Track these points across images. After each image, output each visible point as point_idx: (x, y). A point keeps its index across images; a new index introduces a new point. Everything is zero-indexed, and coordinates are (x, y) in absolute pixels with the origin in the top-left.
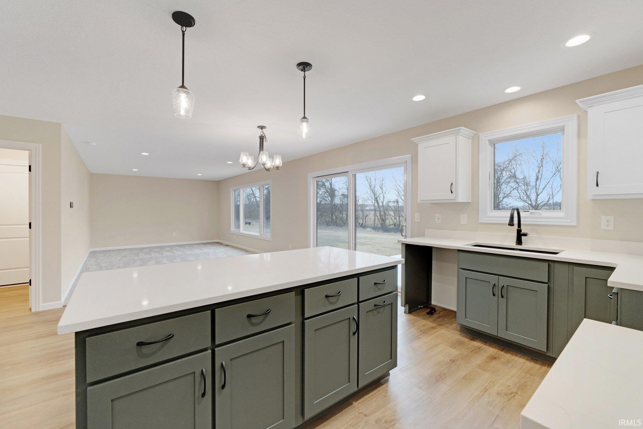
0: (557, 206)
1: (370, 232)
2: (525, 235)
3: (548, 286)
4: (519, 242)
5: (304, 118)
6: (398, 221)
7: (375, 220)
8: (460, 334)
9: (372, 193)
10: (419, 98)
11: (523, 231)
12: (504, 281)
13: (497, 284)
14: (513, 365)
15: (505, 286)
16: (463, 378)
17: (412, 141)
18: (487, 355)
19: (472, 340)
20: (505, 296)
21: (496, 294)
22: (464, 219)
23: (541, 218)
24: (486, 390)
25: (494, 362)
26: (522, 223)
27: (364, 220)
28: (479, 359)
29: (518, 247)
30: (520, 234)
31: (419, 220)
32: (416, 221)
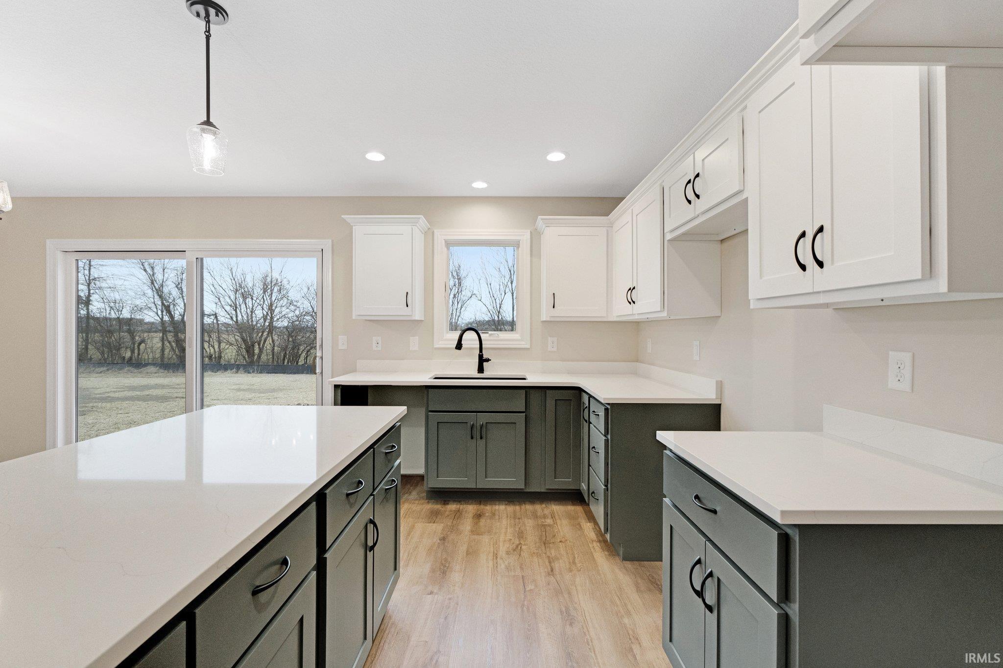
0: (511, 325)
1: (157, 375)
2: (488, 360)
3: (526, 415)
4: (481, 369)
5: (208, 122)
6: (217, 349)
7: (163, 350)
8: (428, 502)
9: (157, 297)
10: (375, 156)
11: (485, 357)
12: (483, 419)
13: (475, 423)
14: (499, 516)
15: (485, 424)
16: (467, 554)
17: (344, 220)
18: (471, 515)
19: (444, 504)
20: (484, 436)
21: (475, 436)
22: (414, 343)
23: (501, 340)
24: (496, 556)
25: (483, 522)
26: (484, 346)
27: (136, 351)
28: (467, 525)
29: (481, 375)
30: (482, 361)
31: (345, 347)
32: (340, 348)
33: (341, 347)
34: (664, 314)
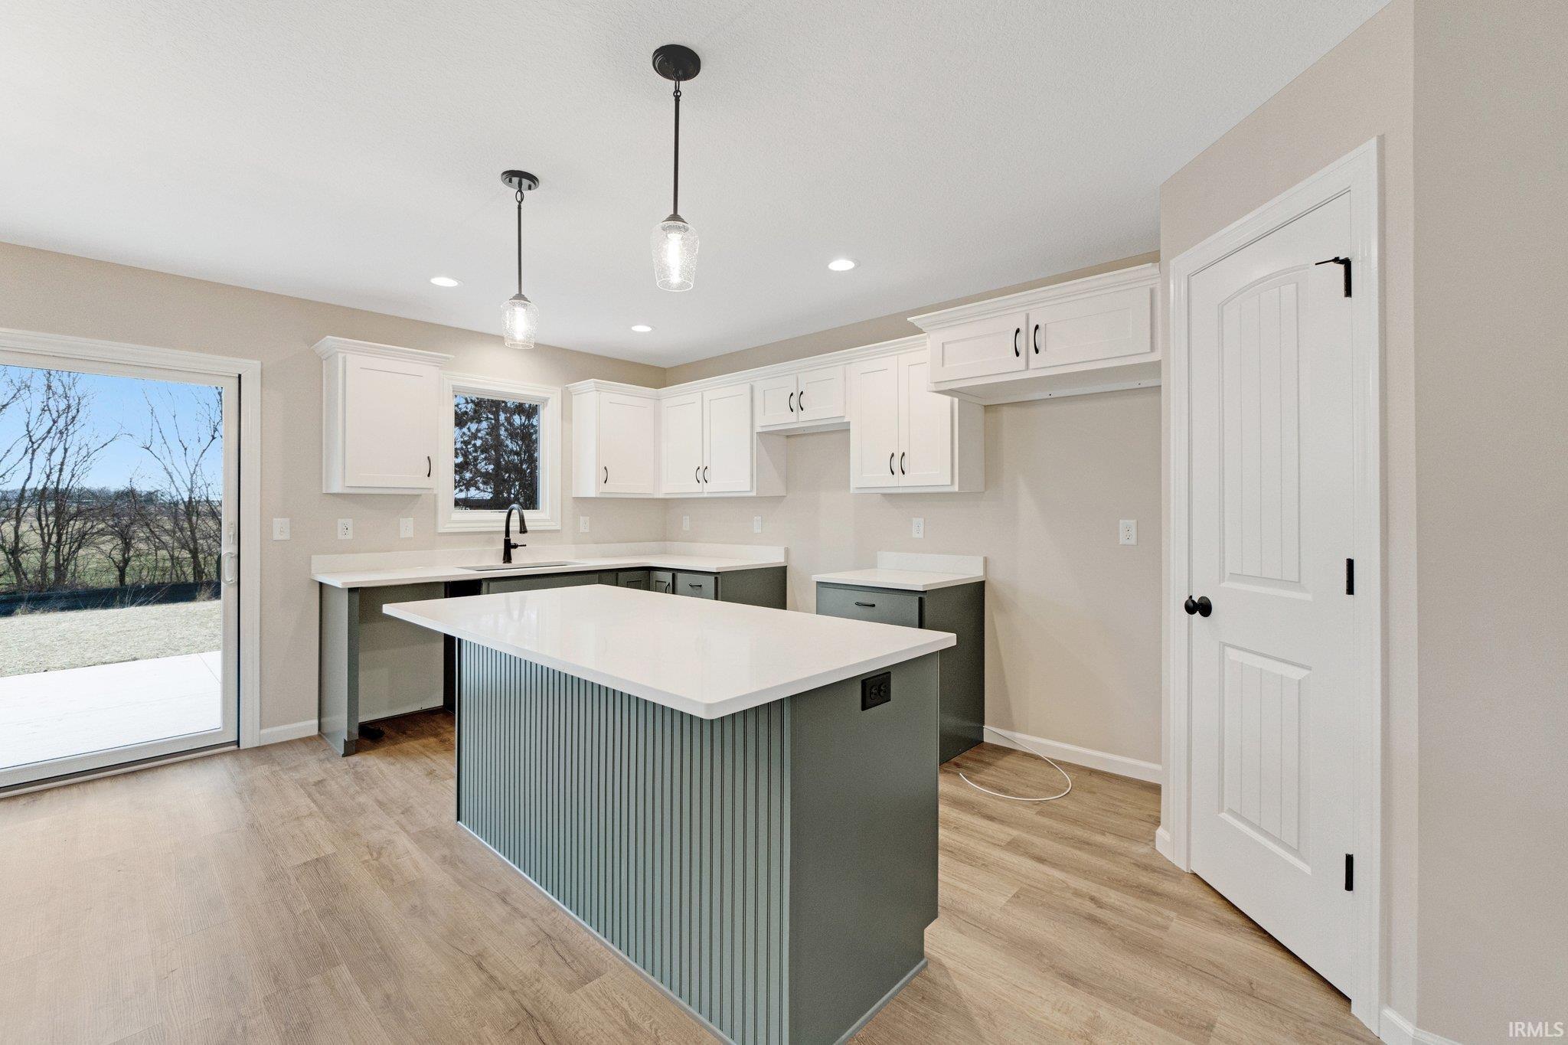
2: (516, 546)
4: (507, 558)
11: (512, 542)
22: (407, 526)
26: (511, 529)
29: (507, 565)
30: (509, 547)
31: (286, 536)
32: (275, 538)
33: (277, 536)
34: (754, 494)
